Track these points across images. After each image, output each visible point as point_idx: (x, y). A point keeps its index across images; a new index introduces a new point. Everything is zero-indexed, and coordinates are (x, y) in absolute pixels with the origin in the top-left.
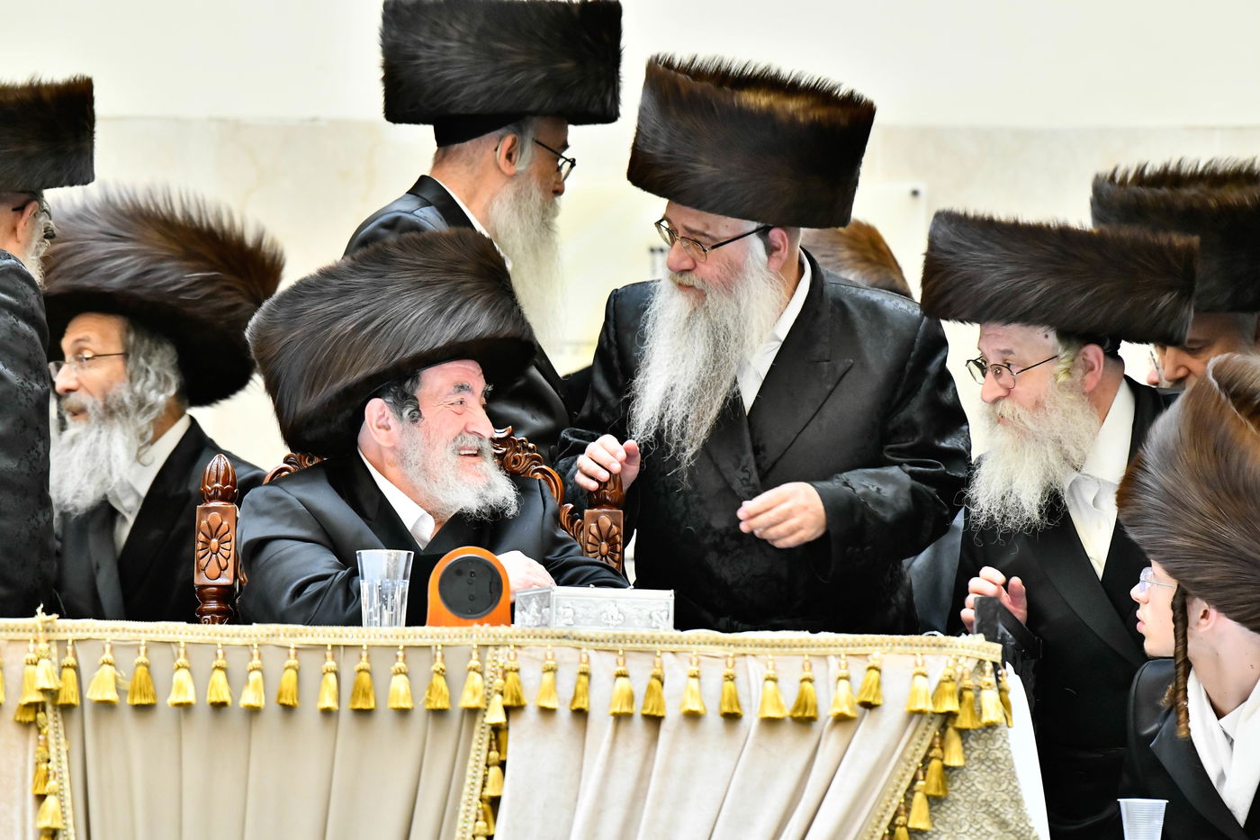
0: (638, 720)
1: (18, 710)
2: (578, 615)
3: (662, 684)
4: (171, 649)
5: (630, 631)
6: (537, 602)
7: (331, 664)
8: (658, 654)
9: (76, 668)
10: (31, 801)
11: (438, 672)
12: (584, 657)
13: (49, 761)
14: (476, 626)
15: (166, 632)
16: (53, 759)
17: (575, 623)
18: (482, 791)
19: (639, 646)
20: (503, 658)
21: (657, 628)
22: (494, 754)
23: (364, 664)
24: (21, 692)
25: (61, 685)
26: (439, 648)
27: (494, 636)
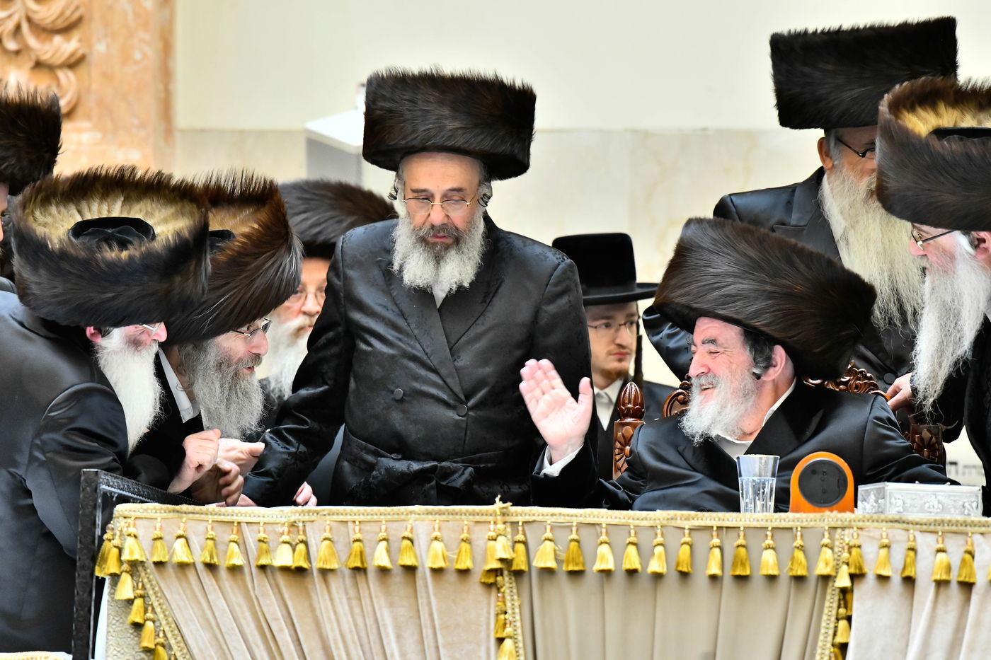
0: (954, 586)
1: (483, 575)
2: (906, 505)
3: (973, 557)
4: (596, 529)
5: (947, 517)
6: (875, 495)
7: (716, 541)
8: (970, 535)
9: (525, 543)
10: (493, 643)
11: (798, 548)
12: (911, 537)
13: (506, 613)
14: (827, 513)
15: (592, 516)
16: (509, 611)
17: (904, 510)
18: (834, 638)
19: (954, 528)
20: (848, 537)
21: (969, 515)
22: (842, 611)
23: (741, 541)
24: (485, 561)
25: (514, 556)
26: (799, 529)
27: (841, 520)
